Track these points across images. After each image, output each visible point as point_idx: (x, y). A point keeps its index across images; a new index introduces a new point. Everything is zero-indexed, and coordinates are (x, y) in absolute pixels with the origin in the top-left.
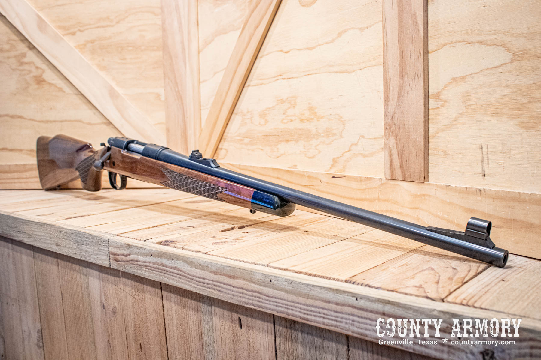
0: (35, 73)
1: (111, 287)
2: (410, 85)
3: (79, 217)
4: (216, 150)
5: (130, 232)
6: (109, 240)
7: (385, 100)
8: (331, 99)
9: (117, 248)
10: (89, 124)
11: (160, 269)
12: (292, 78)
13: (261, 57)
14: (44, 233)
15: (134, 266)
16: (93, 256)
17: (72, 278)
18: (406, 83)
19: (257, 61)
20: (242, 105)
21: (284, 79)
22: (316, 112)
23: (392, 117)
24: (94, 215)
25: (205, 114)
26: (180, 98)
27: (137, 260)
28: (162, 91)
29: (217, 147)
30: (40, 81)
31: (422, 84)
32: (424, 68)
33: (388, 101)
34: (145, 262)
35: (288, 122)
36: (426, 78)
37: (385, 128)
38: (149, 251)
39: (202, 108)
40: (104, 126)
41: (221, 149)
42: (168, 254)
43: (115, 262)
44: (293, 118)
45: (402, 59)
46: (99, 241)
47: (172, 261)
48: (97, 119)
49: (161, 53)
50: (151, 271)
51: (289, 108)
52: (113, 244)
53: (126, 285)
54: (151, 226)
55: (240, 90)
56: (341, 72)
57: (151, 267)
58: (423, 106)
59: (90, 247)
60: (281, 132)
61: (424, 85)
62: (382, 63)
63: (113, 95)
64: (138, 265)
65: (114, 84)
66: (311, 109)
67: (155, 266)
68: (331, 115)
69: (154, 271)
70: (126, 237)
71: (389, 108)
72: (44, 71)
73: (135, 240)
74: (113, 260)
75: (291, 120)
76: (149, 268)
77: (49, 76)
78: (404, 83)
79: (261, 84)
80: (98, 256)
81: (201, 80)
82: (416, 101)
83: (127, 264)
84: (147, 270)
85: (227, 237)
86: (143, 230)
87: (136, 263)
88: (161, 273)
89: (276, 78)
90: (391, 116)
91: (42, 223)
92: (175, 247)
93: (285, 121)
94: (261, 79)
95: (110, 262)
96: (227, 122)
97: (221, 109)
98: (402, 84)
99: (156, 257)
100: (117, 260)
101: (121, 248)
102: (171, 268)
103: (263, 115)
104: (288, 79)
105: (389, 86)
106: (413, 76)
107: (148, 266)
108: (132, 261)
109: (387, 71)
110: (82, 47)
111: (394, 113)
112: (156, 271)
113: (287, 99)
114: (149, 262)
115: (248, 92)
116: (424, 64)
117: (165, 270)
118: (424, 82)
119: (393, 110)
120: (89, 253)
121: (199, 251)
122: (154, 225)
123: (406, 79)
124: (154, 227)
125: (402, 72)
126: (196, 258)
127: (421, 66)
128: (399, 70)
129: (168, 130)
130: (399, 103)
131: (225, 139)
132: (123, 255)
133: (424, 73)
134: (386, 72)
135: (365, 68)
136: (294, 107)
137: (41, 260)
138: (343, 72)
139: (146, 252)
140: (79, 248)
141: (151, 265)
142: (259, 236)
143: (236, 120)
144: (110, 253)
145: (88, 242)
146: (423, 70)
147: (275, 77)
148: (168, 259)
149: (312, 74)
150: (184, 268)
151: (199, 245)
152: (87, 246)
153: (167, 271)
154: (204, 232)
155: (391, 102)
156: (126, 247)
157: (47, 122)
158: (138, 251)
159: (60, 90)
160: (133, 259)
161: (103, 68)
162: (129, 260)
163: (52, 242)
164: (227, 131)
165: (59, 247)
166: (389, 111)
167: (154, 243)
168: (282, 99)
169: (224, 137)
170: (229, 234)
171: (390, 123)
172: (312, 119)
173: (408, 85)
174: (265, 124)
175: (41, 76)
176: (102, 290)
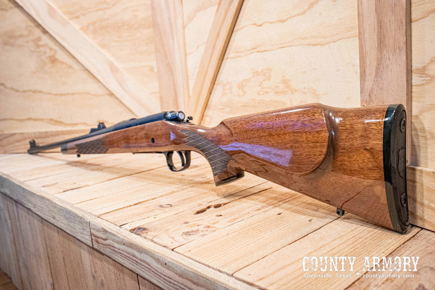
0: (49, 53)
1: (98, 262)
2: (389, 60)
3: (76, 189)
4: (203, 117)
5: (111, 212)
6: (90, 222)
7: (361, 75)
8: (305, 72)
9: (96, 231)
10: (95, 95)
11: (132, 259)
12: (266, 51)
13: (237, 31)
14: (44, 205)
15: (111, 250)
16: (79, 234)
17: (69, 246)
18: (385, 57)
19: (234, 34)
20: (222, 76)
21: (259, 52)
22: (290, 85)
23: (370, 94)
24: (89, 186)
25: (192, 83)
26: (170, 69)
27: (113, 246)
28: (154, 64)
29: (203, 115)
30: (53, 60)
31: (404, 58)
32: (406, 40)
33: (365, 77)
34: (119, 249)
35: (264, 94)
36: (409, 51)
37: (362, 105)
38: (122, 240)
39: (189, 78)
40: (108, 97)
41: (207, 116)
42: (138, 247)
43: (96, 243)
44: (268, 90)
45: (380, 30)
46: (83, 221)
47: (142, 254)
48: (101, 91)
49: (151, 30)
50: (125, 259)
51: (264, 80)
52: (93, 226)
53: (109, 263)
54: (132, 204)
55: (220, 63)
56: (313, 45)
57: (124, 255)
58: (406, 83)
59: (77, 225)
60: (258, 103)
61: (407, 58)
62: (358, 35)
63: (113, 69)
64: (114, 250)
65: (113, 60)
66: (285, 82)
67: (128, 255)
68: (305, 88)
69: (127, 259)
70: (105, 220)
71: (366, 84)
72: (56, 52)
73: (112, 224)
74: (94, 241)
75: (267, 93)
76: (123, 255)
77: (61, 55)
78: (383, 56)
79: (239, 57)
80: (83, 235)
81: (188, 53)
82: (397, 77)
83: (105, 248)
84: (121, 257)
85: (199, 223)
86: (124, 209)
87: (112, 248)
88: (133, 262)
89: (251, 51)
90: (369, 92)
91: (42, 197)
92: (145, 238)
93: (261, 93)
94: (238, 52)
95: (92, 242)
96: (210, 92)
97: (204, 80)
98: (381, 58)
99: (128, 247)
100: (97, 242)
101: (99, 231)
102: (141, 260)
103: (241, 86)
104: (262, 51)
105: (365, 60)
106: (393, 49)
107: (122, 254)
108: (109, 245)
109: (363, 43)
110: (85, 29)
111: (372, 90)
112: (129, 260)
113: (262, 71)
114: (123, 251)
115: (227, 64)
116: (406, 35)
117: (136, 261)
118: (407, 55)
119: (371, 86)
120: (77, 231)
121: (166, 246)
122: (135, 203)
123: (385, 52)
124: (136, 204)
125: (380, 45)
126: (162, 256)
127: (403, 37)
128: (376, 42)
129: (161, 99)
130: (377, 78)
131: (209, 107)
132: (102, 239)
133: (406, 46)
134: (362, 45)
135: (339, 40)
136: (269, 79)
137: (47, 226)
138: (316, 45)
139: (118, 239)
140: (69, 225)
141: (124, 253)
142: (232, 222)
143: (218, 90)
144: (92, 234)
145: (74, 221)
146: (405, 42)
147: (249, 50)
148: (138, 252)
149: (285, 47)
150: (152, 264)
151: (168, 237)
152: (74, 224)
153: (138, 263)
154: (180, 214)
155: (368, 78)
156: (104, 232)
157: (61, 95)
158: (113, 237)
159: (70, 67)
160: (110, 244)
161: (104, 46)
162: (106, 244)
163: (50, 215)
164: (210, 100)
165: (55, 220)
166: (366, 87)
167: (127, 230)
168: (257, 72)
169: (208, 106)
170: (202, 218)
171: (368, 100)
172: (287, 92)
173: (388, 60)
174: (243, 95)
175: (53, 56)
176: (92, 263)
